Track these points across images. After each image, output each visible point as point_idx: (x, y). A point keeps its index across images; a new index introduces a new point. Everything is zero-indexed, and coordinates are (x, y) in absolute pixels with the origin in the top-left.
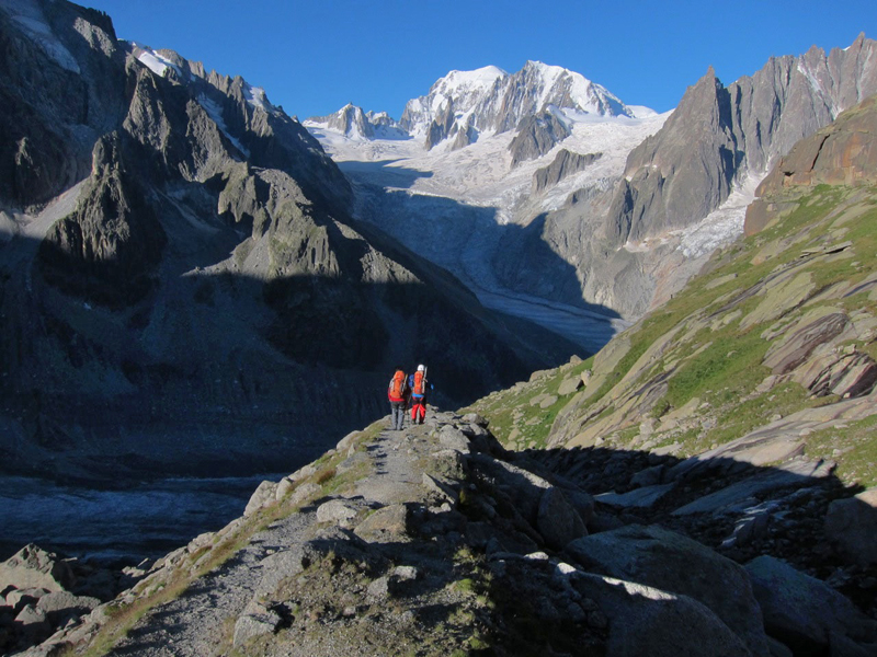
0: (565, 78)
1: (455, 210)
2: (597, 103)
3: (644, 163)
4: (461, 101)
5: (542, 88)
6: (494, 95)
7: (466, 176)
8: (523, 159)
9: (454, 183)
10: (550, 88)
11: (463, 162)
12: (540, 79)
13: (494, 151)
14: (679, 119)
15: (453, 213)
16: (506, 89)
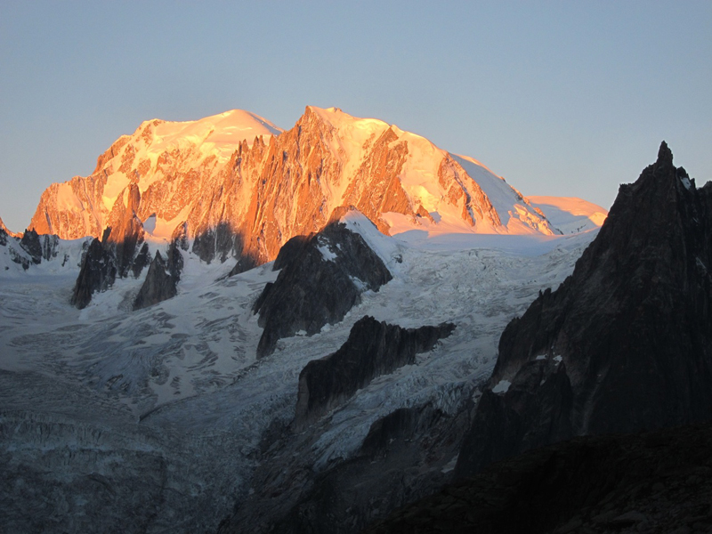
0: (391, 145)
1: (118, 459)
2: (461, 201)
3: (536, 351)
4: (159, 196)
5: (338, 169)
6: (232, 183)
7: (155, 373)
8: (287, 333)
9: (126, 390)
10: (358, 164)
11: (149, 340)
12: (336, 146)
13: (221, 314)
14: (605, 255)
15: (114, 466)
16: (260, 168)
